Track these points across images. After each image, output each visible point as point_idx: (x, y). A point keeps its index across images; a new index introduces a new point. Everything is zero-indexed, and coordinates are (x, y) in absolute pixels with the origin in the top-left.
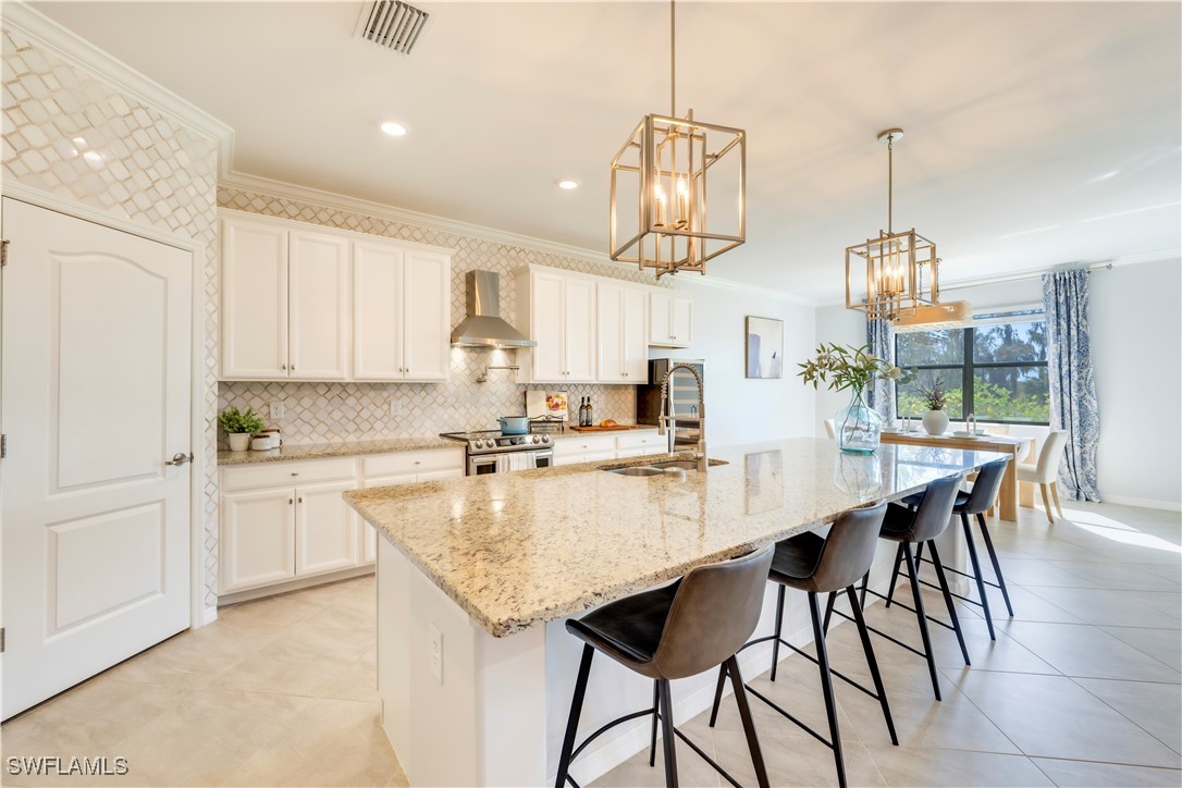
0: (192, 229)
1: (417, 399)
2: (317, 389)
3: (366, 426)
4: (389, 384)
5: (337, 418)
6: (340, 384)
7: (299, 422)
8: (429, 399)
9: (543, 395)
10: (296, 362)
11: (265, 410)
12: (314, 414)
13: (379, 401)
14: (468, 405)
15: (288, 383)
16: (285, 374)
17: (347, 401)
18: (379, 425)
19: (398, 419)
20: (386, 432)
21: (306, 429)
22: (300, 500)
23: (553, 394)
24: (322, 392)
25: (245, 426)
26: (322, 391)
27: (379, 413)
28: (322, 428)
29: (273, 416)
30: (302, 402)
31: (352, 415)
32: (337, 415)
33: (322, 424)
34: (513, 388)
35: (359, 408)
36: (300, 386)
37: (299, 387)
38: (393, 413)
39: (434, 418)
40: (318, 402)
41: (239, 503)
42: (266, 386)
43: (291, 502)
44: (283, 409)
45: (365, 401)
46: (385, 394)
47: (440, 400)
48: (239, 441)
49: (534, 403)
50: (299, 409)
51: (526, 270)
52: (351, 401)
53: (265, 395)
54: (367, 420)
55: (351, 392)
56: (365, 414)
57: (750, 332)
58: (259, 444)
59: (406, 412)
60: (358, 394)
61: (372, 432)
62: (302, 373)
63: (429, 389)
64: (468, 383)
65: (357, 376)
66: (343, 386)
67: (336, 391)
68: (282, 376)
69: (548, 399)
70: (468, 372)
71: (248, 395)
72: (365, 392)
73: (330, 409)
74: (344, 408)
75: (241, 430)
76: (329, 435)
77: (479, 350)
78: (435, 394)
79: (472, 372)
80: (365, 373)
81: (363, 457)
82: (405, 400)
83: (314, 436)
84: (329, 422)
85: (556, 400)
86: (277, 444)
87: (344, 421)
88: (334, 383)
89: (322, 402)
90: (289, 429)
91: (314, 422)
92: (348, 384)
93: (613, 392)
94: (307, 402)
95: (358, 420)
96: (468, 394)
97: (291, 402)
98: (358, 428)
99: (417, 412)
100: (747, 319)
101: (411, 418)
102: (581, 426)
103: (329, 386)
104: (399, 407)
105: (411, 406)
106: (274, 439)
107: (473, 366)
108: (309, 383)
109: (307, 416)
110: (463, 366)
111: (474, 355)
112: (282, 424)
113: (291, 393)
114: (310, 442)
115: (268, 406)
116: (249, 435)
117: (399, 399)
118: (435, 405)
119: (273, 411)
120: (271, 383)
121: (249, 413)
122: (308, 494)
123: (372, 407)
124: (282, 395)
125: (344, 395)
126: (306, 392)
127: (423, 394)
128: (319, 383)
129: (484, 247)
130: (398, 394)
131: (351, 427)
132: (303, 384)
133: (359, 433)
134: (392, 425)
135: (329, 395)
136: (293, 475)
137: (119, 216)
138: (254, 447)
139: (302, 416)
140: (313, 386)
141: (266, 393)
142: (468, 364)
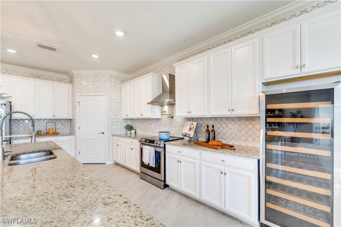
0: (105, 92)
8: (159, 124)
14: (169, 126)
19: (153, 129)
20: (151, 133)
47: (162, 124)
63: (159, 120)
74: (144, 125)
77: (172, 105)
78: (161, 122)
79: (170, 114)
95: (146, 129)
96: (169, 122)
98: (146, 131)
99: (157, 127)
101: (156, 129)
118: (160, 126)
124: (137, 122)
125: (144, 122)
127: (158, 122)
130: (153, 122)
137: (92, 94)
142: (169, 111)
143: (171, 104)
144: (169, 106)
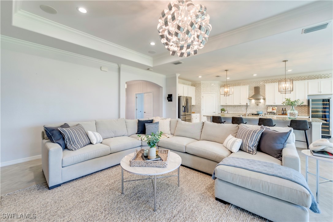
9: (272, 107)
14: (255, 109)
18: (240, 111)
19: (243, 110)
21: (231, 111)
23: (273, 107)
27: (240, 109)
28: (233, 111)
44: (227, 108)
45: (238, 108)
48: (223, 112)
49: (269, 109)
54: (238, 110)
62: (228, 104)
64: (255, 105)
68: (226, 105)
69: (273, 108)
73: (233, 109)
94: (231, 108)
102: (282, 114)
109: (231, 109)
110: (254, 102)
112: (228, 110)
118: (249, 109)
121: (224, 109)
125: (235, 107)
131: (236, 111)
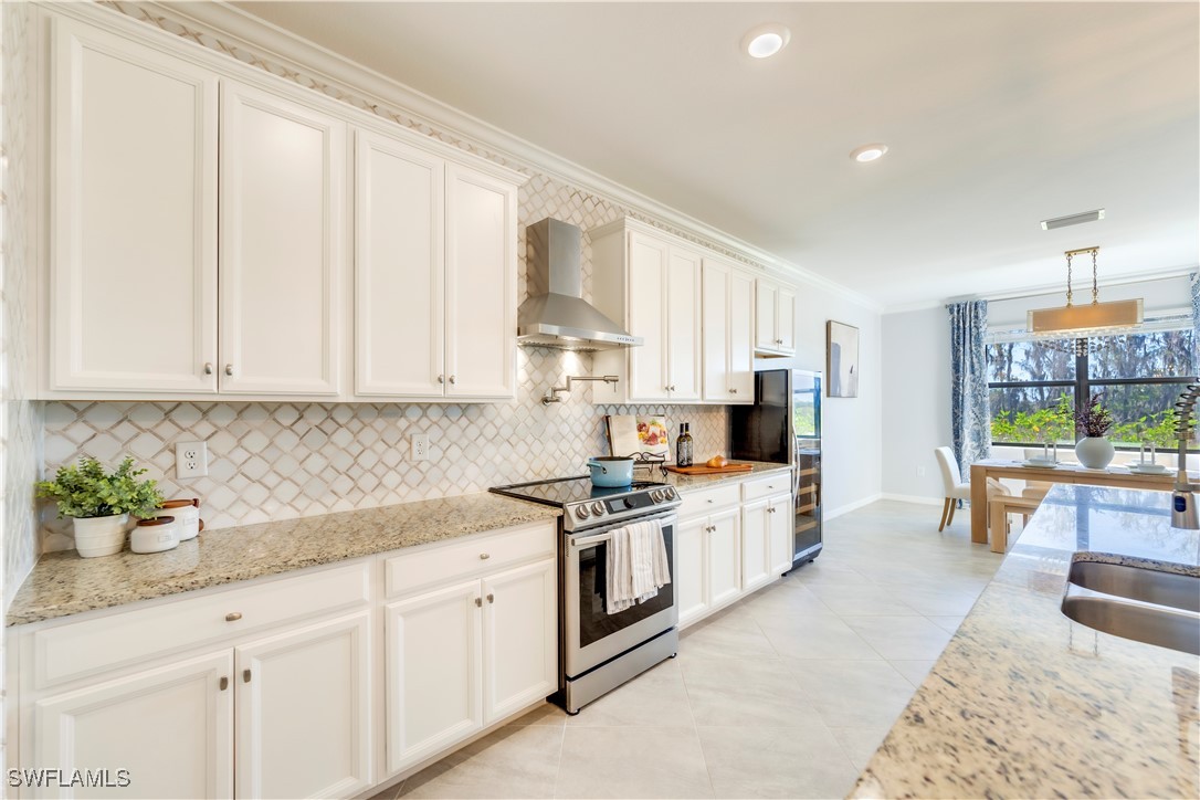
1: (454, 432)
2: (278, 415)
3: (368, 482)
4: (409, 405)
5: (316, 470)
6: (321, 405)
7: (240, 481)
8: (473, 431)
9: (636, 421)
10: (235, 357)
11: (166, 459)
12: (272, 465)
13: (392, 437)
14: (530, 439)
15: (216, 404)
16: (210, 384)
17: (335, 438)
18: (392, 479)
19: (424, 466)
20: (403, 490)
21: (256, 493)
22: (247, 675)
23: (650, 420)
24: (287, 422)
25: (111, 501)
26: (287, 418)
27: (392, 457)
28: (288, 490)
29: (183, 471)
30: (245, 442)
31: (343, 462)
32: (315, 463)
33: (287, 484)
34: (590, 411)
35: (356, 449)
36: (242, 409)
37: (240, 413)
38: (416, 456)
39: (481, 461)
40: (279, 441)
41: (78, 713)
42: (168, 410)
43: (224, 683)
44: (206, 457)
45: (368, 436)
46: (402, 423)
47: (490, 431)
49: (622, 433)
50: (240, 455)
51: (618, 226)
52: (342, 437)
53: (167, 430)
54: (370, 471)
55: (342, 421)
56: (368, 460)
57: (833, 340)
58: (144, 538)
59: (436, 454)
60: (356, 425)
61: (379, 493)
62: (246, 382)
63: (472, 412)
64: (530, 404)
65: (361, 389)
66: (329, 409)
67: (315, 418)
68: (204, 388)
69: (641, 427)
70: (529, 386)
71: (125, 430)
72: (367, 421)
73: (303, 451)
74: (328, 450)
75: (103, 510)
76: (301, 503)
77: (544, 351)
78: (481, 422)
79: (536, 386)
80: (377, 384)
81: (382, 556)
82: (435, 433)
83: (271, 507)
84: (301, 478)
85: (653, 429)
86: (193, 531)
87: (329, 475)
88: (309, 405)
89: (287, 440)
90: (218, 497)
91: (272, 480)
92: (337, 405)
93: (705, 416)
94: (256, 441)
95: (355, 472)
96: (530, 422)
97: (224, 442)
98: (356, 487)
99: (454, 452)
100: (828, 325)
101: (444, 464)
102: (679, 465)
103: (301, 409)
104: (427, 442)
105: (445, 443)
106: (186, 519)
107: (538, 376)
108: (261, 404)
109: (256, 468)
111: (538, 359)
112: (203, 486)
113: (223, 423)
114: (264, 519)
115: (174, 452)
116: (124, 519)
117: (425, 432)
118: (481, 441)
119: (183, 461)
120: (179, 404)
121: (124, 469)
122: (264, 657)
123: (380, 447)
124: (205, 428)
125: (329, 426)
126: (255, 421)
127: (464, 421)
128: (280, 405)
129: (551, 189)
130: (425, 423)
131: (343, 485)
132: (249, 405)
133: (357, 495)
134: (414, 476)
135: (301, 427)
136: (230, 619)
138: (135, 547)
139: (247, 469)
140: (270, 409)
141: (167, 423)
142: (530, 374)
143: (543, 346)
144: (530, 350)
